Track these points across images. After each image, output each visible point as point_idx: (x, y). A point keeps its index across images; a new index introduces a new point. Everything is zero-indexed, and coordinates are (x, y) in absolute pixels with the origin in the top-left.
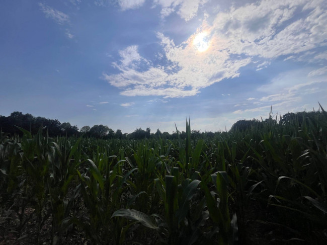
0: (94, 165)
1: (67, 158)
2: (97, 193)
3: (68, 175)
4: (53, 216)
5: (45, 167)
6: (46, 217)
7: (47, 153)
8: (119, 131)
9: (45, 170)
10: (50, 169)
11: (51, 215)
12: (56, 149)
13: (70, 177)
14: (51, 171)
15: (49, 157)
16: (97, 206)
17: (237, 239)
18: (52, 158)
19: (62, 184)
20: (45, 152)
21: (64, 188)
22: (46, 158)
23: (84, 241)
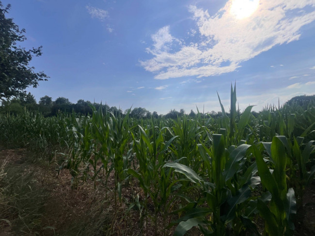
0: (143, 130)
1: (121, 126)
2: (146, 153)
3: (123, 140)
4: (115, 169)
5: (107, 133)
6: (110, 170)
7: (107, 122)
8: (155, 113)
9: (107, 136)
10: (110, 134)
11: (114, 169)
12: (113, 118)
13: (125, 141)
14: (111, 136)
15: (109, 125)
16: (146, 164)
17: (295, 212)
18: (111, 126)
19: (119, 146)
20: (106, 122)
21: (121, 149)
22: (107, 126)
23: (136, 193)
